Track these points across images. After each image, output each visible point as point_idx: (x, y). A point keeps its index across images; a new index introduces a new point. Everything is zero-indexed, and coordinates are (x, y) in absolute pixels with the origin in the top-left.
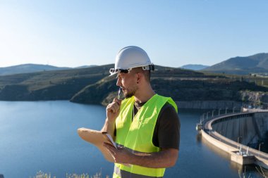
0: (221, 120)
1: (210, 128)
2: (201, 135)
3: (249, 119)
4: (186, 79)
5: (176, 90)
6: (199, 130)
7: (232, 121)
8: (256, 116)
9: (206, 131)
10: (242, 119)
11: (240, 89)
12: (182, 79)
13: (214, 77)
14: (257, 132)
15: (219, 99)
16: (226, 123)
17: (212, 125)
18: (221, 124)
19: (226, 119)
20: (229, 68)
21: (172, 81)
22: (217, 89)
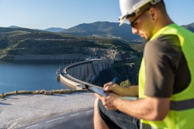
0: (72, 67)
1: (65, 72)
2: (59, 77)
3: (90, 65)
4: (50, 40)
5: (43, 48)
6: (58, 74)
7: (79, 67)
8: (93, 63)
9: (63, 74)
10: (85, 65)
11: (84, 46)
12: (47, 40)
13: (68, 38)
14: (95, 73)
15: (72, 53)
16: (75, 68)
17: (66, 70)
18: (72, 69)
19: (76, 65)
20: (79, 31)
21: (40, 41)
22: (70, 47)
